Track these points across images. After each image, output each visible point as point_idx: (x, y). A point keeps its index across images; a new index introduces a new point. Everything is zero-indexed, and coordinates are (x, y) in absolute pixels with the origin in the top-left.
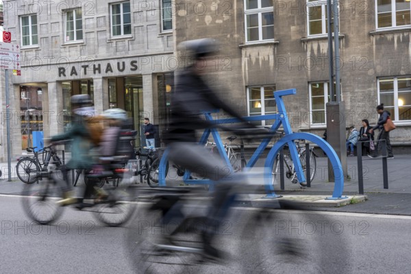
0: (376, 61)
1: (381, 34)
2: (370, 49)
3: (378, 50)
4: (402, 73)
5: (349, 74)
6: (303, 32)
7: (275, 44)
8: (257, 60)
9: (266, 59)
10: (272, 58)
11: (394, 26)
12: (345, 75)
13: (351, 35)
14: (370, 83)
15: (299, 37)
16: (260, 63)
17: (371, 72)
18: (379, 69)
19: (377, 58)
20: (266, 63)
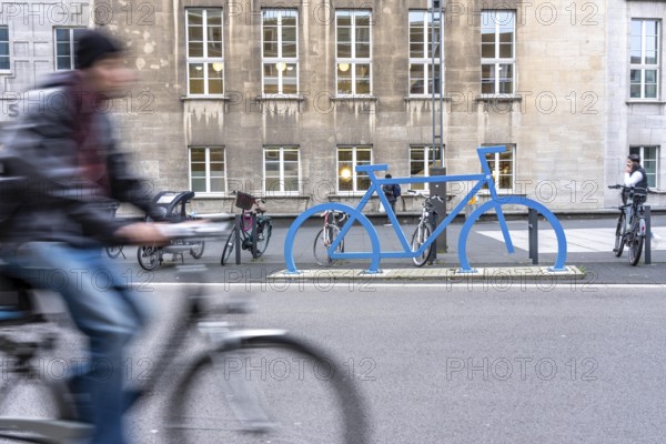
0: (336, 129)
2: (332, 116)
3: (338, 116)
4: (363, 142)
5: (308, 140)
6: (257, 90)
8: (203, 116)
9: (215, 116)
10: (221, 115)
11: (354, 94)
12: (304, 140)
14: (330, 150)
16: (207, 120)
17: (331, 139)
18: (340, 138)
19: (338, 125)
20: (214, 120)
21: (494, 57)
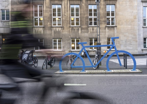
0: (71, 34)
1: (72, 27)
2: (70, 31)
3: (71, 31)
4: (77, 37)
5: (64, 37)
7: (43, 27)
8: (38, 31)
9: (41, 31)
11: (75, 25)
12: (63, 37)
13: (65, 27)
14: (69, 39)
15: (50, 26)
17: (70, 37)
18: (72, 36)
19: (71, 33)
21: (110, 16)
